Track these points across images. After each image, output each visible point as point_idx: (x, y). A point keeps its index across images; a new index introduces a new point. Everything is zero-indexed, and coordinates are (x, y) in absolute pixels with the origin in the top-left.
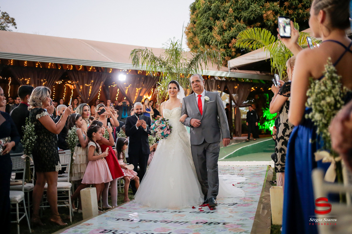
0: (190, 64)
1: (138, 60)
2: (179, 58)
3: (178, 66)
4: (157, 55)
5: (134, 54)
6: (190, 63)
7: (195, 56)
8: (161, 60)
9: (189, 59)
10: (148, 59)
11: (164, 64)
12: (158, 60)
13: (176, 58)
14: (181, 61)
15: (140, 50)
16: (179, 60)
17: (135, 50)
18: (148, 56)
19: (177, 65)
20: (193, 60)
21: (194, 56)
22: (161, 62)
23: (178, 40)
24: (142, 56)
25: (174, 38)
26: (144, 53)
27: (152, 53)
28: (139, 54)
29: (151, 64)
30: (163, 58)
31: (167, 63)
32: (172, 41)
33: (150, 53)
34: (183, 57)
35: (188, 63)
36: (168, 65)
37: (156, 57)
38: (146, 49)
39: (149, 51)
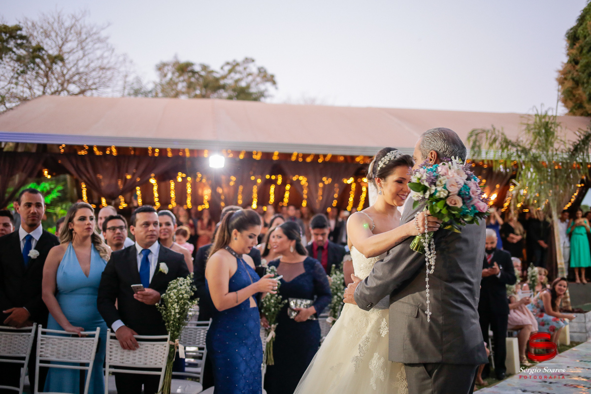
0: (574, 150)
1: (479, 147)
2: (553, 140)
3: (550, 153)
4: (512, 138)
5: (473, 138)
6: (572, 148)
7: (582, 137)
8: (519, 146)
9: (571, 143)
10: (497, 144)
11: (525, 151)
12: (513, 145)
13: (547, 140)
14: (556, 146)
15: (483, 131)
16: (552, 144)
17: (473, 131)
18: (495, 140)
19: (547, 151)
20: (578, 144)
21: (580, 137)
22: (519, 148)
23: (549, 109)
24: (487, 139)
25: (542, 105)
26: (489, 135)
27: (503, 134)
28: (481, 138)
29: (503, 151)
30: (522, 141)
31: (530, 149)
32: (537, 110)
33: (500, 135)
34: (559, 138)
35: (569, 149)
36: (531, 153)
37: (510, 141)
38: (492, 130)
39: (499, 131)
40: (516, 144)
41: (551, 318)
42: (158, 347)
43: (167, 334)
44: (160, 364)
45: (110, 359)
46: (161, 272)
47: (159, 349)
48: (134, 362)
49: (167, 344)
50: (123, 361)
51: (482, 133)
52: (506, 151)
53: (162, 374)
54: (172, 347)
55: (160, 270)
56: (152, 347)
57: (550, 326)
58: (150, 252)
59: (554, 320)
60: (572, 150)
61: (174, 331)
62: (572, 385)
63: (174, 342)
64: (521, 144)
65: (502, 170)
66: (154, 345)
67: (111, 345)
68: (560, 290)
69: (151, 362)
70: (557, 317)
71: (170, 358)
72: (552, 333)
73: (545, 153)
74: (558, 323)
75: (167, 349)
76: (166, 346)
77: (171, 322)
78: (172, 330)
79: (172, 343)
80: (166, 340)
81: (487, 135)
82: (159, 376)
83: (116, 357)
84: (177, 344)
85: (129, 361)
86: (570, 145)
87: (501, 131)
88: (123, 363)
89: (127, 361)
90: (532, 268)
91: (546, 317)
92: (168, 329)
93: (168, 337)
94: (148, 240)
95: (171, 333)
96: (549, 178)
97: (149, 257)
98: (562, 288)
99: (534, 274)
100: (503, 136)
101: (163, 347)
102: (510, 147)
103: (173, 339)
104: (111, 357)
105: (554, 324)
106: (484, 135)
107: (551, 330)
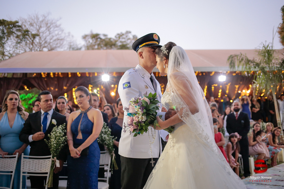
0: (282, 63)
1: (234, 64)
2: (271, 59)
3: (271, 66)
4: (250, 58)
5: (230, 60)
6: (281, 62)
8: (255, 62)
9: (281, 59)
10: (243, 62)
11: (258, 65)
12: (252, 62)
13: (269, 58)
14: (273, 61)
15: (236, 56)
16: (271, 61)
17: (231, 56)
18: (242, 60)
19: (269, 64)
22: (254, 63)
23: (269, 43)
24: (238, 60)
25: (266, 41)
26: (239, 58)
27: (246, 57)
28: (235, 59)
29: (246, 66)
30: (256, 60)
31: (260, 64)
32: (264, 45)
33: (244, 57)
34: (275, 57)
35: (280, 62)
36: (261, 66)
37: (250, 60)
38: (240, 54)
39: (244, 55)
40: (253, 61)
41: (273, 147)
42: (47, 162)
43: (51, 155)
44: (47, 170)
45: (23, 169)
46: (53, 124)
47: (47, 163)
48: (35, 170)
49: (50, 160)
50: (30, 170)
51: (235, 56)
52: (248, 65)
53: (48, 175)
54: (53, 161)
55: (52, 123)
56: (44, 162)
57: (272, 151)
58: (48, 114)
59: (274, 149)
60: (281, 63)
61: (54, 153)
62: (280, 180)
63: (54, 159)
64: (256, 61)
65: (246, 75)
66: (45, 161)
67: (23, 161)
68: (277, 133)
69: (43, 170)
70: (276, 147)
71: (52, 167)
72: (273, 155)
73: (268, 65)
74: (276, 150)
75: (51, 162)
76: (50, 161)
77: (52, 148)
78: (53, 153)
79: (53, 159)
80: (50, 158)
81: (237, 58)
82: (46, 177)
83: (26, 168)
84: (55, 160)
85: (33, 170)
86: (280, 60)
87: (245, 55)
88: (29, 170)
89: (32, 170)
90: (263, 123)
91: (270, 147)
92: (51, 152)
93: (51, 156)
94: (48, 109)
95: (53, 154)
96: (270, 78)
97: (48, 116)
98: (278, 132)
99: (263, 126)
100: (246, 58)
101: (49, 162)
102: (250, 63)
103: (53, 157)
104: (23, 168)
105: (274, 150)
106: (236, 58)
107: (273, 154)
